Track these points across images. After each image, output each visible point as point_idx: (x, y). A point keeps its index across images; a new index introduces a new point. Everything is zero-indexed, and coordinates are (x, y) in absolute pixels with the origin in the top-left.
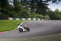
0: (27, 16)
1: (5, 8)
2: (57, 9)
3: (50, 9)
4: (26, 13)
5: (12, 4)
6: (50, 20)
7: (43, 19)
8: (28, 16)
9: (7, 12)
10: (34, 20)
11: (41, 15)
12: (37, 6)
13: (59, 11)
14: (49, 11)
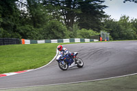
0: (60, 35)
1: (9, 18)
2: (125, 17)
3: (108, 16)
4: (57, 27)
5: (24, 9)
6: (110, 40)
7: (95, 40)
8: (63, 33)
9: (15, 27)
10: (76, 41)
11: (91, 32)
12: (80, 12)
13: (130, 19)
14: (106, 21)
